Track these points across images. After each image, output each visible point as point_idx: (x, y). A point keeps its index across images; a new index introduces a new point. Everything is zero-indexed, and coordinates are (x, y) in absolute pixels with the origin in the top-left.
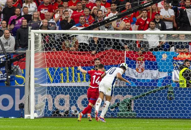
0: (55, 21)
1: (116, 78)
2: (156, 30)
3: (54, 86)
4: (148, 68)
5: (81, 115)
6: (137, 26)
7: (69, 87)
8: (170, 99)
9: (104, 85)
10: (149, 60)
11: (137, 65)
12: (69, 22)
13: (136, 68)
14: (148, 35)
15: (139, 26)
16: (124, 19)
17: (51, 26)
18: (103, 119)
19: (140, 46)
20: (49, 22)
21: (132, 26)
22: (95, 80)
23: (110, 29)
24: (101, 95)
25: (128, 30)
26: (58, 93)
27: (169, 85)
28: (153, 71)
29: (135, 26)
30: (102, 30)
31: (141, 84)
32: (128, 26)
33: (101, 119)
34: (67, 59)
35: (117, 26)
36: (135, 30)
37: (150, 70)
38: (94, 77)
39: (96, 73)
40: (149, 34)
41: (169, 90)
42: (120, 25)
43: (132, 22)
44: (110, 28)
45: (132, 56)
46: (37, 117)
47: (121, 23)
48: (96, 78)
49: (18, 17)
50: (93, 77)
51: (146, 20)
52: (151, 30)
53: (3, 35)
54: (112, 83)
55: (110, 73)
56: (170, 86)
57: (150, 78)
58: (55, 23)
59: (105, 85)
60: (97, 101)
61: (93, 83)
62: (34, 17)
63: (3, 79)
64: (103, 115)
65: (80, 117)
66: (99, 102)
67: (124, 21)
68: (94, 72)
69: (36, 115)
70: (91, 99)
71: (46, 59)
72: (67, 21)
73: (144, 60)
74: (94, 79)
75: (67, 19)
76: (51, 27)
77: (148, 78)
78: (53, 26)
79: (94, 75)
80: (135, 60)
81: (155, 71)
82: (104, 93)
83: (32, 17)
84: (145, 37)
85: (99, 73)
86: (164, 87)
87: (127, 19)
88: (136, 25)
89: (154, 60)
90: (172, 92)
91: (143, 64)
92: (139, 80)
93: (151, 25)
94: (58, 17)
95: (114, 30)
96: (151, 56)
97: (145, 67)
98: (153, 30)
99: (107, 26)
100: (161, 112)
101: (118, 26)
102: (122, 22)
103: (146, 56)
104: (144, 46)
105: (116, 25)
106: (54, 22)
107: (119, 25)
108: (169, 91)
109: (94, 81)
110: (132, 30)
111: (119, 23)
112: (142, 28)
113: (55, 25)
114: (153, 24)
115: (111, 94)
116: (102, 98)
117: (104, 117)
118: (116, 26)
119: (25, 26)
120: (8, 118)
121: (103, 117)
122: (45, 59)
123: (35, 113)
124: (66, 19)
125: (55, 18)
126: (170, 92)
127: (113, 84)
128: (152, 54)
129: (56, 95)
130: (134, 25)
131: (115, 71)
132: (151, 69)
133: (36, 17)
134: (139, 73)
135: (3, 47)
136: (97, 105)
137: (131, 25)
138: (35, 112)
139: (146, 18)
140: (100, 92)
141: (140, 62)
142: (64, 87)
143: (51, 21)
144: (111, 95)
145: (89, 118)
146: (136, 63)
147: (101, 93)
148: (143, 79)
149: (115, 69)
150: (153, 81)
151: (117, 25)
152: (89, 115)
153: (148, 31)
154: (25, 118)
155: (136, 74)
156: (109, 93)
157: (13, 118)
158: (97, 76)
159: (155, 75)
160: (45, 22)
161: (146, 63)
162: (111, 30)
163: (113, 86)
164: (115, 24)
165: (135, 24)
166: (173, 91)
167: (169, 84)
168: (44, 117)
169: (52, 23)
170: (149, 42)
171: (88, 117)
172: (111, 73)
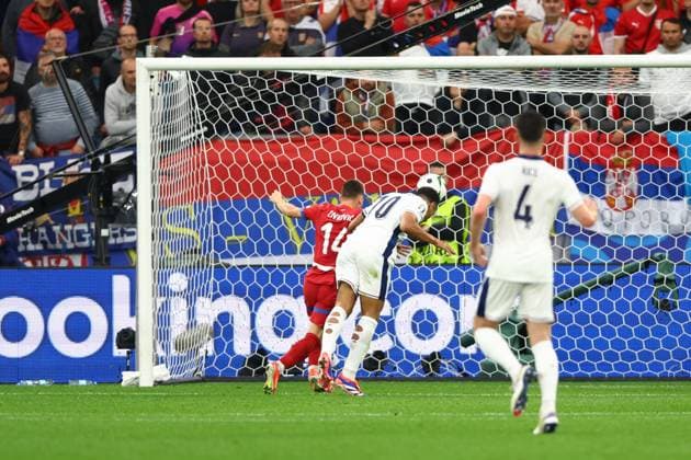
0: (322, 24)
1: (397, 231)
2: (685, 51)
3: (239, 267)
4: (651, 192)
5: (277, 371)
6: (621, 39)
7: (294, 266)
8: (662, 307)
9: (354, 258)
10: (651, 165)
11: (610, 183)
12: (368, 26)
13: (607, 194)
14: (655, 70)
15: (627, 40)
16: (572, 14)
17: (303, 43)
18: (350, 384)
19: (618, 113)
20: (298, 26)
21: (604, 38)
22: (331, 240)
23: (518, 50)
24: (343, 295)
25: (580, 52)
26: (269, 292)
27: (657, 255)
28: (668, 204)
29: (611, 40)
30: (487, 53)
31: (624, 254)
32: (581, 39)
33: (344, 382)
34: (285, 164)
35: (545, 41)
36: (613, 53)
37: (656, 201)
38: (328, 228)
39: (334, 215)
40: (659, 67)
41: (658, 273)
42: (557, 35)
43: (603, 25)
44: (517, 46)
45: (590, 151)
46: (165, 379)
47: (562, 29)
48: (334, 234)
49: (185, 9)
50: (323, 228)
51: (654, 17)
52: (665, 53)
53: (119, 79)
54: (382, 252)
55: (377, 213)
56: (662, 258)
57: (657, 232)
58: (317, 32)
59: (358, 259)
60: (329, 317)
61: (325, 251)
62: (243, 11)
63: (119, 240)
64: (352, 369)
65: (274, 378)
66: (337, 321)
67: (574, 20)
68: (325, 211)
69: (163, 372)
70: (315, 309)
71: (207, 165)
72: (363, 22)
73: (634, 164)
74: (327, 236)
75: (364, 17)
76: (306, 46)
77: (649, 232)
78: (310, 41)
79: (325, 223)
80: (600, 164)
81: (676, 204)
82: (355, 289)
83: (238, 12)
84: (643, 77)
85: (345, 213)
86: (640, 262)
87: (584, 11)
88: (618, 34)
89: (670, 165)
90: (669, 281)
91: (633, 181)
92: (615, 240)
93: (665, 34)
94: (335, 9)
95: (532, 54)
96: (661, 151)
97: (639, 193)
98: (676, 53)
99: (505, 41)
100: (632, 357)
101: (550, 38)
102: (564, 25)
103: (642, 152)
104: (634, 114)
105: (542, 36)
106: (316, 26)
107: (554, 33)
108: (657, 277)
109: (326, 244)
110: (601, 53)
111: (554, 28)
112: (639, 43)
113: (320, 37)
114: (674, 31)
115: (379, 290)
116: (348, 307)
117: (354, 376)
118: (542, 39)
119: (205, 42)
120: (67, 383)
121: (352, 378)
122: (204, 164)
123: (157, 364)
124: (359, 17)
125: (322, 12)
126: (661, 281)
127: (387, 253)
128: (664, 140)
129: (262, 300)
130: (610, 36)
131: (395, 206)
132: (659, 198)
133: (251, 9)
134: (615, 214)
135: (82, 122)
136: (329, 331)
137: (600, 36)
138: (158, 361)
139: (654, 9)
140: (341, 282)
141: (619, 171)
142: (275, 266)
143: (306, 24)
144: (382, 297)
145: (314, 381)
146: (604, 176)
147: (342, 286)
148: (633, 233)
149: (398, 198)
150: (667, 242)
151: (547, 35)
152: (312, 370)
153: (656, 56)
154: (123, 384)
155: (607, 215)
156: (372, 288)
157: (83, 382)
158: (338, 226)
159: (675, 220)
160: (277, 29)
161: (642, 178)
162: (519, 54)
163: (389, 260)
164: (540, 32)
165: (612, 32)
166: (673, 278)
167: (658, 250)
168: (203, 380)
169: (310, 33)
170: (652, 96)
171: (310, 377)
172: (381, 212)
